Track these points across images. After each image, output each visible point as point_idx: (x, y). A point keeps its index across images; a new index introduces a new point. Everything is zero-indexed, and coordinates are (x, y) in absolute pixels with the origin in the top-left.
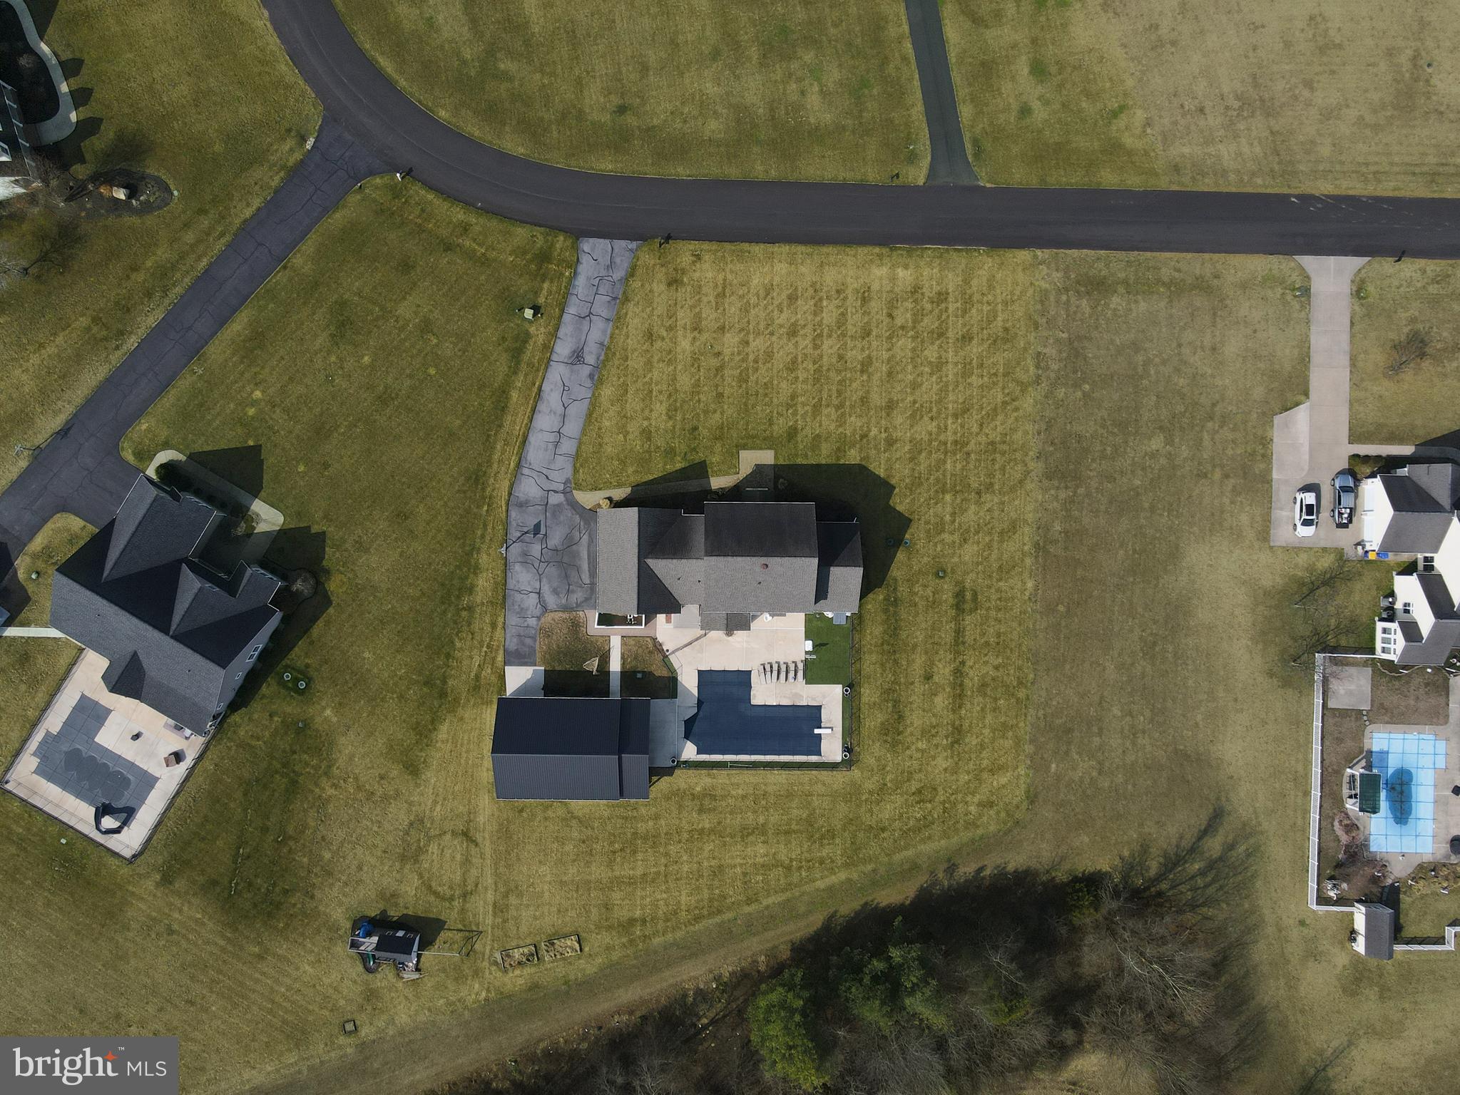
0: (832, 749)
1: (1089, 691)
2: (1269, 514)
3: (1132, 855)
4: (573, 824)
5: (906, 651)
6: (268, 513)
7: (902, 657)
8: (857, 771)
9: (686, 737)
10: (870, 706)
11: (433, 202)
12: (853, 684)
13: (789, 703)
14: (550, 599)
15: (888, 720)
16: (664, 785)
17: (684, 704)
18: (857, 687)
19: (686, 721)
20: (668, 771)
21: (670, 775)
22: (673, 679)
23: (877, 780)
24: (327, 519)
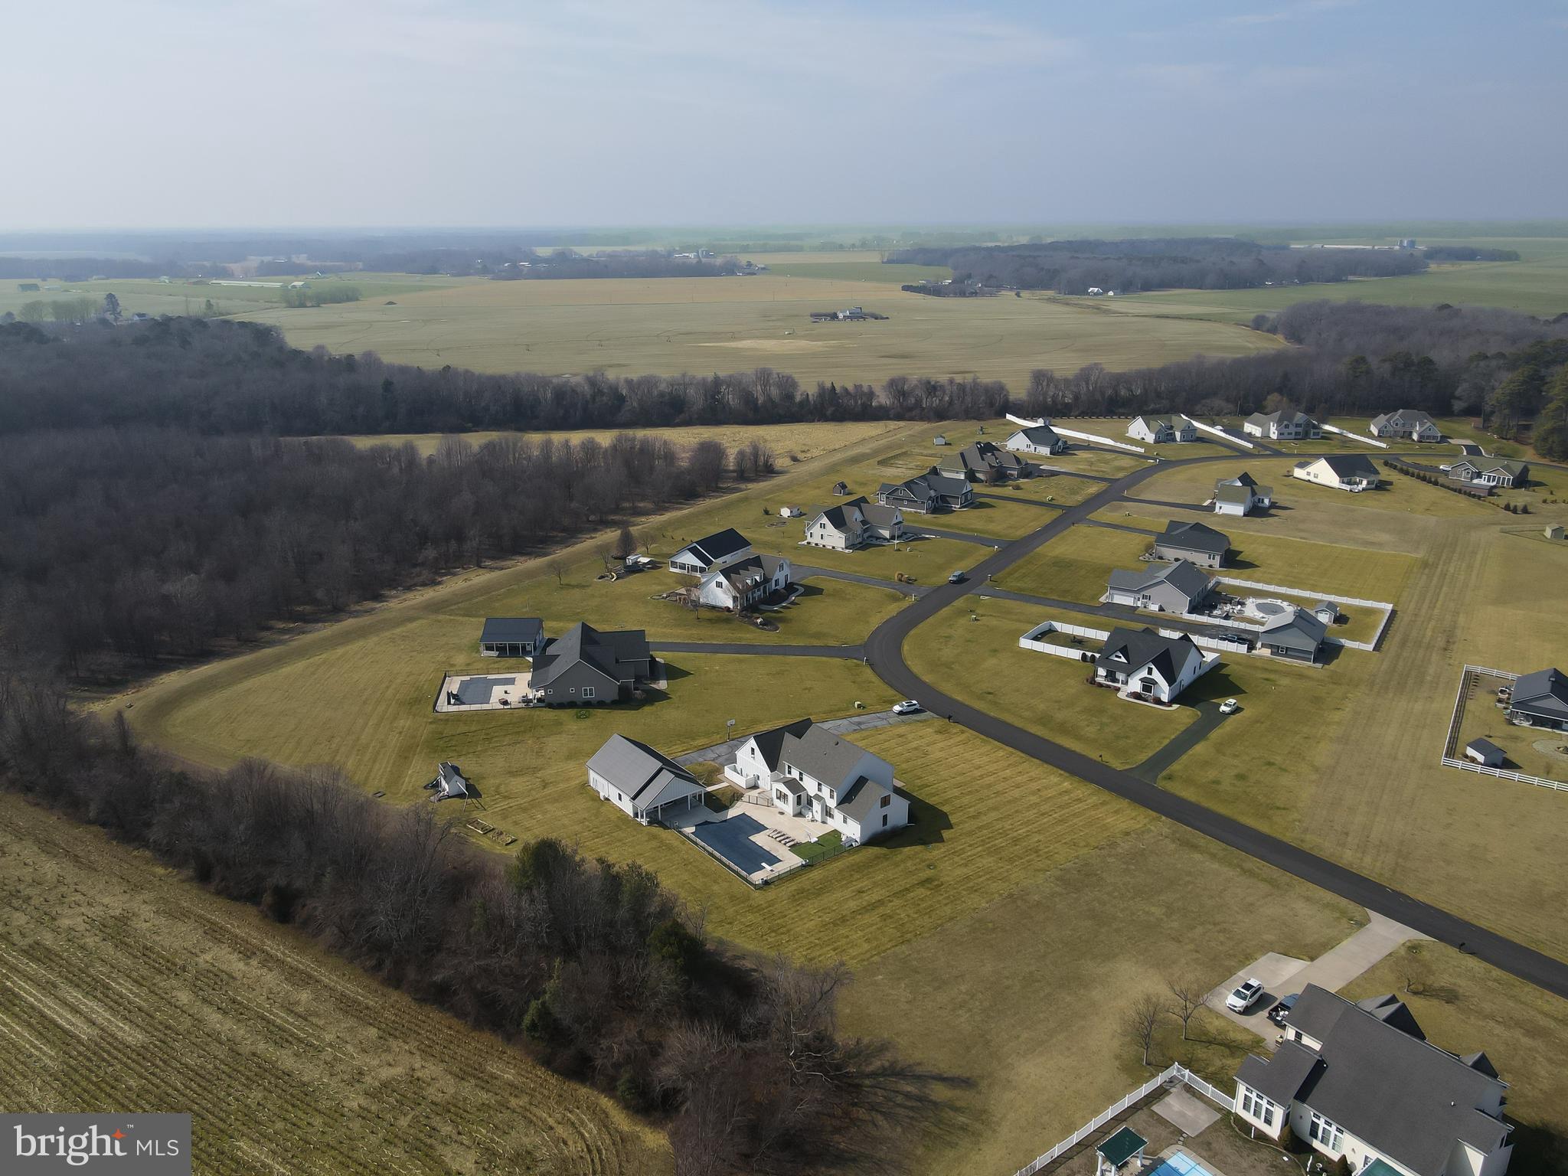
0: (757, 877)
1: (957, 968)
2: (1217, 985)
3: (868, 1047)
4: (593, 812)
5: (864, 876)
6: (662, 685)
7: (857, 876)
8: (757, 893)
9: (696, 826)
10: (808, 879)
11: (868, 673)
12: (812, 866)
13: (767, 849)
14: (720, 760)
15: (809, 890)
16: (656, 830)
17: (717, 817)
18: (813, 868)
19: (706, 821)
20: (666, 828)
21: (665, 829)
22: (726, 808)
23: (761, 905)
24: (680, 696)
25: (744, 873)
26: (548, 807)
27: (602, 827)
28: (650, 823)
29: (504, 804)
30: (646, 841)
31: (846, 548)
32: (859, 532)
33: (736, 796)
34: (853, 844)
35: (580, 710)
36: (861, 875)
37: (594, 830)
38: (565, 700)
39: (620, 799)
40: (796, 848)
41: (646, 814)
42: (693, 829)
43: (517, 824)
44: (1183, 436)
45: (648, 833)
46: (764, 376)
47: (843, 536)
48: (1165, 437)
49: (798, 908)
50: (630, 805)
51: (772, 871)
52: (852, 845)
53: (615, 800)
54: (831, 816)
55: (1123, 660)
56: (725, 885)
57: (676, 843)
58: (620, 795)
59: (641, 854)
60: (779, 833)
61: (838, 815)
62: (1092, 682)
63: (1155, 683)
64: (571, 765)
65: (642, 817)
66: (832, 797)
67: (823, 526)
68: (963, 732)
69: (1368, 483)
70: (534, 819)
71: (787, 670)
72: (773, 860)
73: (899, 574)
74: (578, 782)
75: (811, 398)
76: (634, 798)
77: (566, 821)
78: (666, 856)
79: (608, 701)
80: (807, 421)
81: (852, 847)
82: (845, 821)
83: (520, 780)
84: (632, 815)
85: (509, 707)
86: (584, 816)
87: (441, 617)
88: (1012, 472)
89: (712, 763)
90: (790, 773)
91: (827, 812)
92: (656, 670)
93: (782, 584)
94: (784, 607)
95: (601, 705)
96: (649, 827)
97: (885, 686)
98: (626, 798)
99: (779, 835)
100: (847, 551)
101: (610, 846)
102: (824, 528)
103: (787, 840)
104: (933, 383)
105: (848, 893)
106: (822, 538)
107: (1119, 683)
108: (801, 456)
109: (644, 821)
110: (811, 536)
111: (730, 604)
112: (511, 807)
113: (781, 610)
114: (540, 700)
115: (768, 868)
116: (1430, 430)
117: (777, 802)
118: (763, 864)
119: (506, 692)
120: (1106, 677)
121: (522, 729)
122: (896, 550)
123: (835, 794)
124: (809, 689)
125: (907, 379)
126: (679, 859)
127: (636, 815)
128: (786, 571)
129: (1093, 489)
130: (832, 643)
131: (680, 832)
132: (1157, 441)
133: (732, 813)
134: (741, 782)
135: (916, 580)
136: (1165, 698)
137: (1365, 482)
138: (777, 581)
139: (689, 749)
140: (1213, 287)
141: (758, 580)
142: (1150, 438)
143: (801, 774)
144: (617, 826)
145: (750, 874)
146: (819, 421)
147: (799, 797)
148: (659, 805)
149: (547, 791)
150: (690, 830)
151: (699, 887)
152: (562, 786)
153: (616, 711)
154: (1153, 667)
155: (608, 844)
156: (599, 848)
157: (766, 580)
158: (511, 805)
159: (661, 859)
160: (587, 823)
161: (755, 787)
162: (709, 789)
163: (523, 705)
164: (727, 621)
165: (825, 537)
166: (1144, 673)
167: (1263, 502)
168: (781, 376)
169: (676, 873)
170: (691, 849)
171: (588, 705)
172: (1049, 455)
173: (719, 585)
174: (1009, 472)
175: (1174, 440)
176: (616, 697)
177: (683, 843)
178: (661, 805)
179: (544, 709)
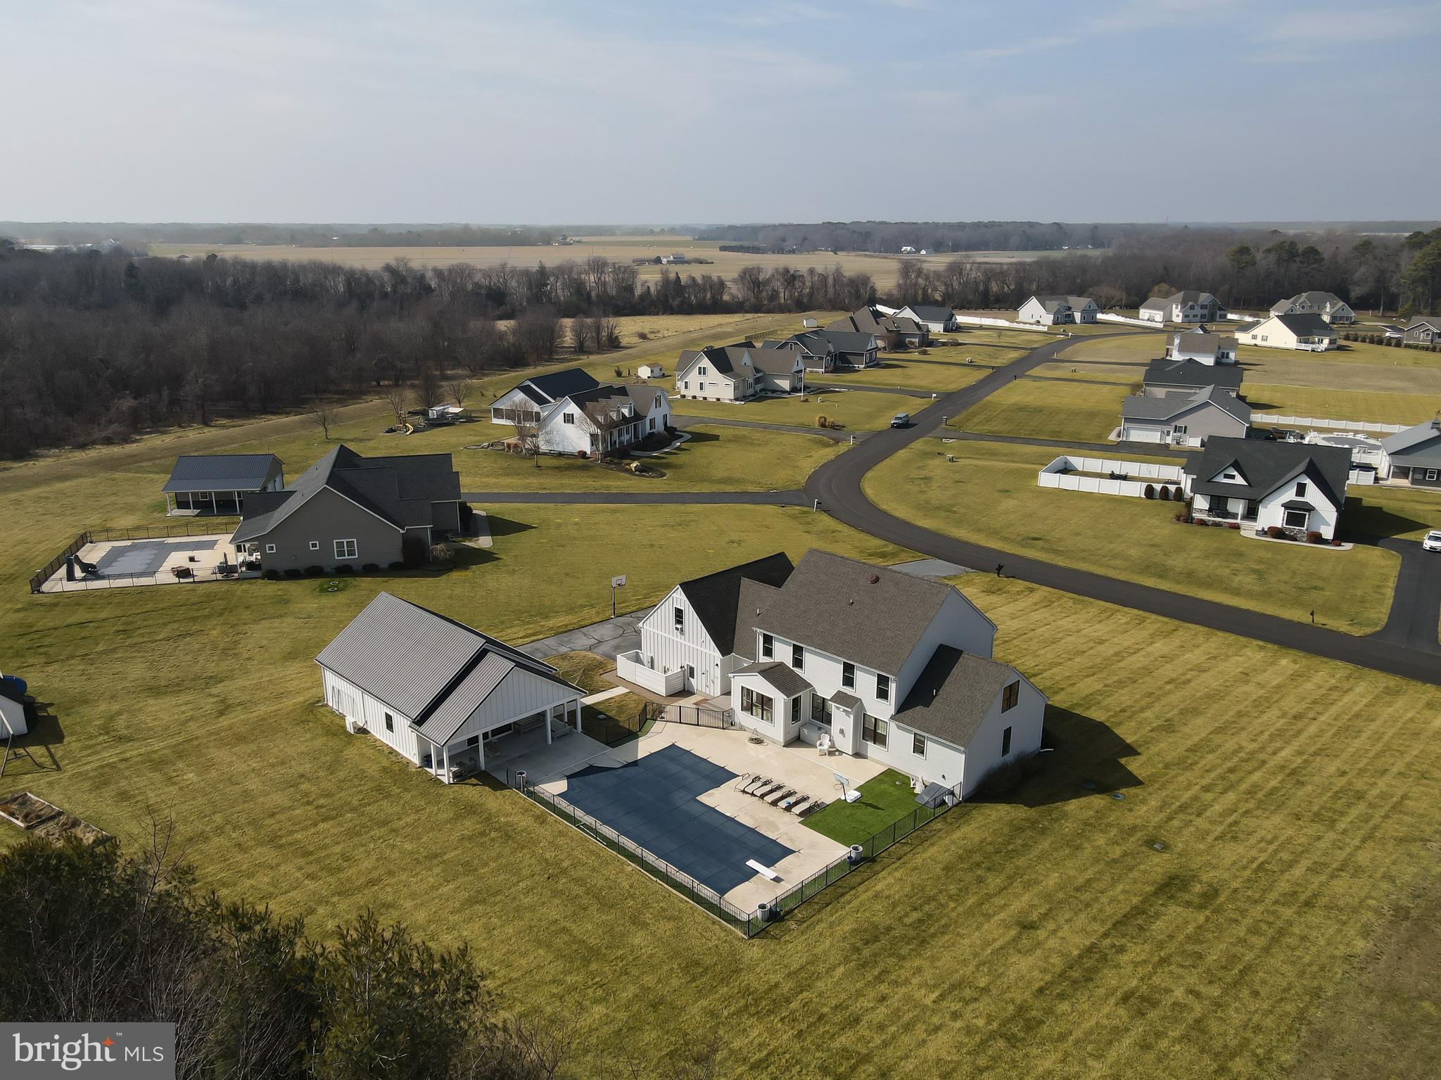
0: (745, 901)
4: (323, 759)
5: (1011, 879)
6: (484, 542)
7: (994, 881)
8: (754, 950)
9: (568, 777)
10: (876, 896)
11: (826, 520)
12: (872, 860)
13: (750, 823)
14: (604, 648)
15: (889, 929)
16: (473, 792)
17: (616, 757)
18: (877, 867)
19: (591, 766)
20: (497, 786)
21: (495, 789)
22: (631, 736)
23: (777, 985)
24: (515, 556)
25: (707, 892)
26: (221, 754)
27: (342, 794)
28: (460, 777)
29: (110, 755)
30: (449, 821)
31: (736, 399)
32: (751, 381)
33: (649, 713)
34: (946, 799)
35: (328, 579)
36: (1003, 877)
37: (321, 801)
38: (301, 565)
39: (390, 726)
40: (815, 816)
41: (451, 758)
42: (561, 786)
43: (124, 800)
44: (1083, 318)
45: (455, 802)
46: (598, 266)
47: (731, 382)
48: (1064, 318)
49: (883, 988)
50: (413, 737)
51: (777, 880)
52: (944, 802)
53: (378, 731)
54: (880, 739)
55: (1239, 480)
56: (665, 928)
57: (525, 822)
58: (389, 718)
59: (436, 856)
60: (765, 784)
61: (899, 738)
62: (1189, 519)
63: (1310, 509)
64: (293, 668)
65: (440, 764)
66: (882, 694)
67: (703, 371)
68: (1032, 590)
69: (1330, 343)
70: (176, 784)
71: (694, 521)
72: (773, 852)
73: (821, 418)
74: (301, 699)
75: (652, 290)
76: (420, 721)
77: (253, 784)
78: (499, 856)
79: (384, 565)
80: (650, 314)
81: (944, 808)
82: (919, 748)
83: (169, 701)
84: (416, 760)
85: (191, 580)
86: (301, 770)
87: (117, 475)
88: (913, 340)
89: (589, 654)
90: (768, 652)
91: (871, 732)
92: (471, 525)
93: (660, 427)
94: (666, 453)
95: (371, 570)
96: (456, 787)
97: (864, 536)
98: (401, 722)
99: (768, 788)
100: (737, 403)
101: (356, 840)
102: (704, 373)
103: (792, 800)
104: (792, 272)
105: (995, 931)
106: (701, 388)
107: (1237, 519)
108: (649, 336)
109: (445, 774)
110: (686, 387)
111: (586, 446)
112: (126, 760)
113: (663, 455)
114: (251, 566)
115: (767, 873)
116: (1343, 310)
117: (742, 717)
118: (752, 863)
119: (192, 559)
120: (1210, 510)
121: (207, 612)
122: (803, 401)
123: (892, 688)
124: (739, 543)
125: (762, 269)
126: (533, 861)
127: (427, 760)
128: (664, 409)
129: (1014, 355)
130: (751, 489)
131: (532, 794)
132: (1056, 323)
133: (647, 745)
134: (655, 683)
135: (843, 427)
136: (1328, 532)
137: (1326, 341)
138: (652, 421)
139: (541, 633)
140: (1017, 249)
141: (627, 415)
142: (1048, 319)
143: (798, 650)
144: (379, 789)
145: (722, 892)
146: (663, 314)
147: (796, 703)
148: (480, 733)
149: (224, 722)
150: (555, 788)
151: (592, 941)
152: (262, 709)
153: (398, 580)
154: (1308, 481)
155: (351, 833)
156: (325, 847)
157: (637, 417)
158: (128, 755)
159: (486, 864)
160: (303, 787)
161: (685, 692)
162: (590, 700)
163: (219, 576)
164: (584, 468)
165: (706, 386)
166: (1290, 494)
167: (1227, 357)
168: (617, 266)
169: (527, 901)
170: (561, 834)
171: (345, 571)
172: (942, 332)
173: (569, 419)
174: (907, 340)
175: (1073, 322)
176: (398, 557)
177: (541, 820)
178: (485, 735)
179: (260, 581)
